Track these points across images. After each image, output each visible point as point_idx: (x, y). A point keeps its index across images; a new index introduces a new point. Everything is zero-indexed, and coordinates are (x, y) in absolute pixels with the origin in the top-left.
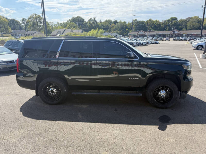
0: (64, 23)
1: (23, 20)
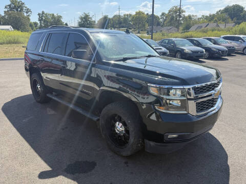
0: (210, 16)
1: (163, 14)
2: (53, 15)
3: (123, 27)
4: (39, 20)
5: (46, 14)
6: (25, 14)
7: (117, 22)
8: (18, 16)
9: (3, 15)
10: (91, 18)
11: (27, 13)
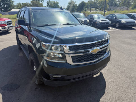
2: (54, 2)
3: (93, 8)
4: (47, 5)
5: (51, 2)
6: (41, 2)
7: (90, 5)
8: (37, 3)
9: (30, 3)
10: (74, 3)
11: (41, 1)
